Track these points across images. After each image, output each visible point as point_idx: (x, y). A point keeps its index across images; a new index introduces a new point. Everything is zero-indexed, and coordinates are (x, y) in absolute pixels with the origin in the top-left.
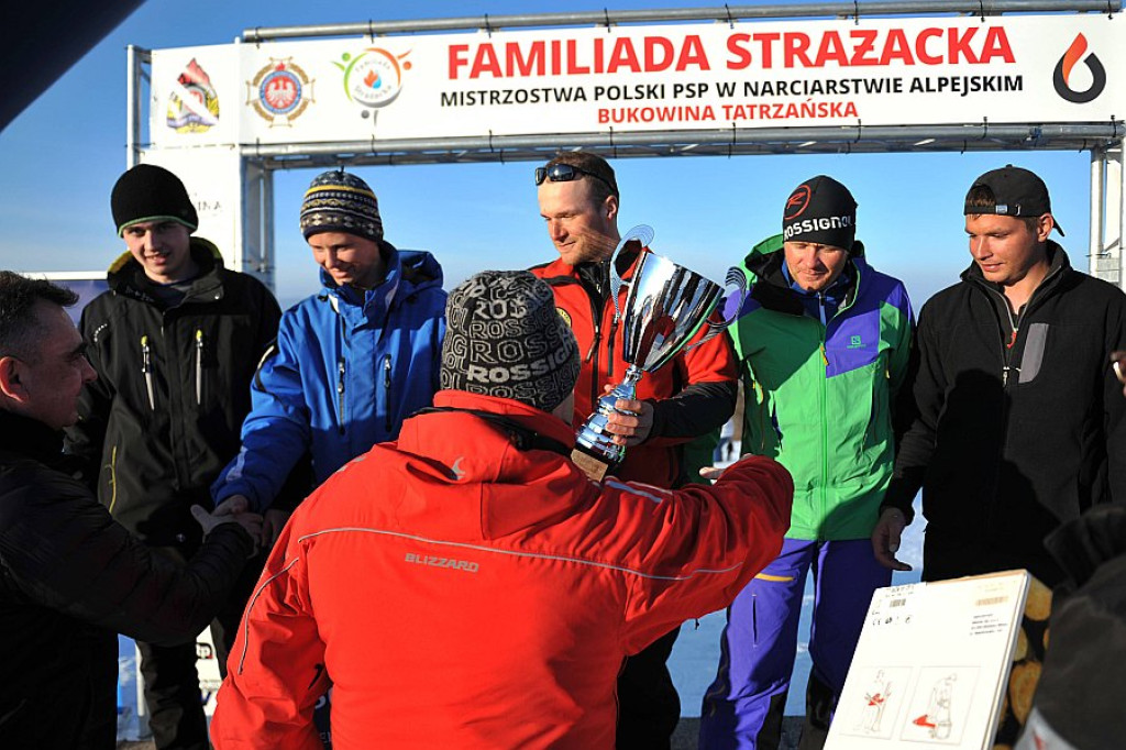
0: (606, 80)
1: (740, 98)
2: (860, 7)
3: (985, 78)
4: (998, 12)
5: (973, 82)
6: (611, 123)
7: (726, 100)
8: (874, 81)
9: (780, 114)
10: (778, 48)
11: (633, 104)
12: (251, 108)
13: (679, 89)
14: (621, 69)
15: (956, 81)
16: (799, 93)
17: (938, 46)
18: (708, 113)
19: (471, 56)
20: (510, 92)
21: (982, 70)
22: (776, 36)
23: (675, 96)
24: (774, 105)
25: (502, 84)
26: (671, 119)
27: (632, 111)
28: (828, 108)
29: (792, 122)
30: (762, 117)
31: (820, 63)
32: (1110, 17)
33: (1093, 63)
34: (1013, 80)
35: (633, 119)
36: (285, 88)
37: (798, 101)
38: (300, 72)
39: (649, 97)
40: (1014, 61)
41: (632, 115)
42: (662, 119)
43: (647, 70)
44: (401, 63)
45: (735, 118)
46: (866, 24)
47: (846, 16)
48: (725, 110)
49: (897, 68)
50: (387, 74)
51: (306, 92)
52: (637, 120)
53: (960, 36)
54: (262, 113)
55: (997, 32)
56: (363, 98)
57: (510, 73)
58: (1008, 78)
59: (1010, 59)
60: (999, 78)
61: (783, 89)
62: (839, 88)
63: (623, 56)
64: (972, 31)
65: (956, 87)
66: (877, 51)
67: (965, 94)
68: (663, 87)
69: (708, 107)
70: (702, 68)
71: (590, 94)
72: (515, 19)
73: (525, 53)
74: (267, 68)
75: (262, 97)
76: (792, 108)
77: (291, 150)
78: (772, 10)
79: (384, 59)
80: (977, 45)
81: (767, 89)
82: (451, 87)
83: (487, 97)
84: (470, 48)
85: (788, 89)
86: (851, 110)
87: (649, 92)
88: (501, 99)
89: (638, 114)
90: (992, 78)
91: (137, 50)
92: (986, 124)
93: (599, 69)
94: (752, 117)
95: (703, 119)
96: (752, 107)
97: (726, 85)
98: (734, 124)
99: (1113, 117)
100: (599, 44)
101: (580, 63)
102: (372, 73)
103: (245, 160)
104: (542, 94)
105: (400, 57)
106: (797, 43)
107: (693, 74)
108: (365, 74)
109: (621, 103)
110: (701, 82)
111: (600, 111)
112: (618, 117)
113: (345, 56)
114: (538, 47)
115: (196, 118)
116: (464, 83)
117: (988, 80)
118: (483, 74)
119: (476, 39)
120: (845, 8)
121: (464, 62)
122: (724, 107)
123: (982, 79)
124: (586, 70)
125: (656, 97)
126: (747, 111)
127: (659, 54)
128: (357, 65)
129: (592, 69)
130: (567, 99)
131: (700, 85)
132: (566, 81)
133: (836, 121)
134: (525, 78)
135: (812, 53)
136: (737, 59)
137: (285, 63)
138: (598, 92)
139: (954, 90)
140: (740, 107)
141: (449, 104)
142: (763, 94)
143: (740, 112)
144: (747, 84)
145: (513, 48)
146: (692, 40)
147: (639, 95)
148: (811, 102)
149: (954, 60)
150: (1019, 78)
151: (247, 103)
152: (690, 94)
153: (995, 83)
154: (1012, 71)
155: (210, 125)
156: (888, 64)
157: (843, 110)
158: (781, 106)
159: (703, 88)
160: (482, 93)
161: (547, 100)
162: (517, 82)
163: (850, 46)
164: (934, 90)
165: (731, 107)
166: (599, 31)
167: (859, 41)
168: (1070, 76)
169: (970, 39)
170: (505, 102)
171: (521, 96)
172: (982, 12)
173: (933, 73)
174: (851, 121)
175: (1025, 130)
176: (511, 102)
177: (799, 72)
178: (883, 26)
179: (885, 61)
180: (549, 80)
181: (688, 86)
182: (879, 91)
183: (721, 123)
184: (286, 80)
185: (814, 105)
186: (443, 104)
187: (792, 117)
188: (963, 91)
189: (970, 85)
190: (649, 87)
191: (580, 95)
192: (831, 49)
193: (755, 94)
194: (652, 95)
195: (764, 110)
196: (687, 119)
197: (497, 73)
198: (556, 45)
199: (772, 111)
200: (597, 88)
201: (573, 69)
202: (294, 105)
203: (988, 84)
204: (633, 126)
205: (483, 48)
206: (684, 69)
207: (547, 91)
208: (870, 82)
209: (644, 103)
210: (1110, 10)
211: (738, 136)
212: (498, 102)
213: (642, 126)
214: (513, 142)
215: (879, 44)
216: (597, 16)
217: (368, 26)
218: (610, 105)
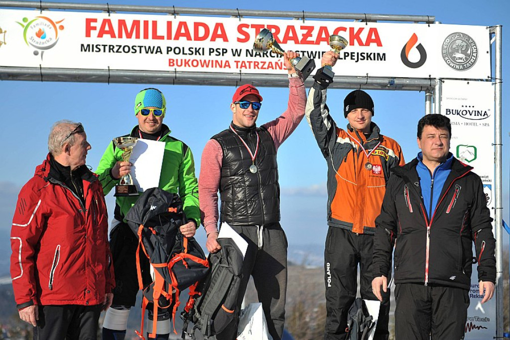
0: (173, 43)
1: (243, 58)
2: (305, 14)
3: (367, 54)
4: (375, 21)
5: (361, 55)
6: (175, 66)
7: (237, 58)
8: (312, 52)
9: (264, 67)
11: (187, 57)
13: (212, 50)
14: (181, 38)
15: (353, 54)
16: (274, 57)
18: (227, 64)
19: (98, 25)
20: (120, 46)
21: (366, 50)
22: (262, 26)
23: (210, 55)
24: (261, 62)
25: (116, 42)
26: (207, 66)
27: (187, 61)
29: (270, 71)
30: (255, 68)
31: (285, 41)
32: (429, 26)
33: (421, 48)
34: (381, 55)
35: (187, 65)
37: (274, 61)
39: (196, 54)
40: (382, 46)
41: (187, 63)
42: (203, 66)
43: (195, 40)
44: (58, 26)
45: (241, 68)
46: (308, 23)
47: (298, 18)
48: (236, 63)
49: (323, 46)
50: (50, 32)
52: (189, 66)
53: (355, 32)
55: (373, 31)
56: (34, 44)
57: (120, 36)
58: (378, 54)
59: (380, 44)
60: (374, 54)
61: (266, 54)
63: (183, 32)
64: (361, 30)
65: (353, 58)
66: (314, 38)
68: (203, 49)
69: (227, 61)
70: (224, 41)
71: (164, 50)
72: (124, 7)
73: (129, 26)
76: (270, 66)
78: (261, 12)
79: (48, 23)
80: (364, 36)
82: (86, 41)
83: (107, 48)
84: (98, 21)
85: (268, 54)
87: (196, 52)
88: (115, 49)
89: (190, 63)
90: (371, 54)
92: (367, 77)
93: (169, 37)
94: (250, 68)
95: (225, 67)
96: (250, 62)
97: (236, 50)
98: (240, 71)
99: (430, 76)
100: (169, 24)
101: (159, 34)
102: (40, 30)
104: (138, 49)
105: (57, 23)
107: (219, 43)
108: (36, 30)
109: (181, 56)
111: (170, 60)
112: (179, 63)
113: (25, 20)
114: (136, 23)
116: (94, 39)
117: (369, 55)
118: (105, 36)
119: (101, 16)
120: (298, 14)
121: (95, 28)
122: (235, 61)
123: (366, 54)
124: (162, 38)
125: (200, 54)
126: (247, 64)
127: (202, 32)
128: (32, 25)
129: (166, 37)
130: (152, 53)
131: (223, 49)
132: (151, 42)
134: (129, 39)
135: (281, 36)
136: (243, 37)
138: (169, 50)
139: (352, 59)
140: (243, 62)
141: (85, 51)
142: (255, 56)
143: (243, 65)
144: (247, 50)
145: (122, 23)
146: (219, 25)
147: (191, 53)
148: (280, 61)
149: (352, 44)
150: (384, 54)
152: (218, 54)
153: (372, 56)
154: (380, 50)
156: (319, 44)
158: (264, 63)
159: (225, 51)
160: (105, 46)
161: (140, 52)
162: (124, 41)
163: (300, 33)
164: (342, 59)
165: (239, 62)
166: (170, 18)
167: (305, 32)
168: (409, 55)
169: (360, 34)
170: (117, 51)
171: (127, 49)
172: (366, 20)
175: (386, 81)
176: (121, 52)
178: (317, 24)
179: (318, 42)
180: (142, 42)
181: (217, 49)
183: (234, 69)
185: (281, 63)
186: (82, 51)
187: (270, 69)
188: (356, 60)
189: (360, 57)
190: (196, 48)
191: (159, 50)
192: (291, 35)
193: (252, 56)
194: (197, 53)
195: (256, 65)
196: (216, 67)
197: (113, 36)
198: (146, 23)
200: (168, 48)
201: (155, 37)
203: (369, 56)
204: (187, 69)
205: (105, 21)
206: (214, 40)
207: (141, 47)
208: (310, 54)
209: (193, 57)
210: (429, 22)
211: (242, 77)
212: (114, 52)
213: (192, 69)
214: (122, 73)
215: (315, 33)
216: (169, 9)
217: (39, 4)
218: (175, 57)
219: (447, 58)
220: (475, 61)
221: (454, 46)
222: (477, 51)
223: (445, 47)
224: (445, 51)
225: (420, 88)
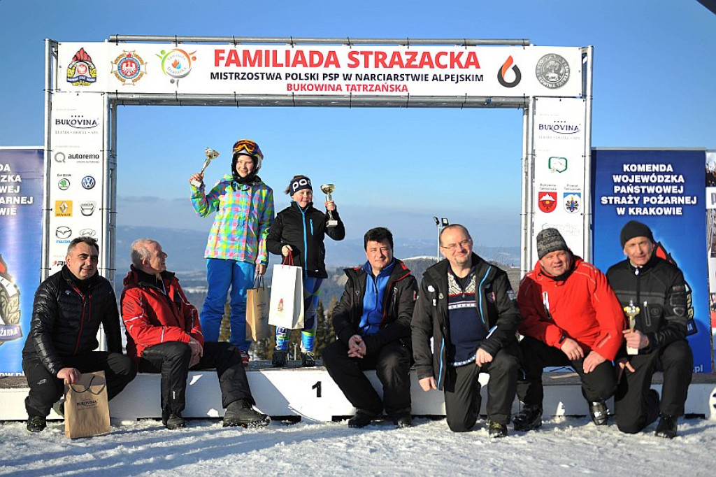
0: (291, 70)
1: (353, 81)
2: (410, 41)
4: (474, 45)
5: (461, 77)
6: (293, 91)
7: (348, 82)
8: (415, 75)
9: (372, 89)
10: (372, 58)
11: (303, 82)
12: (113, 75)
13: (325, 76)
14: (298, 65)
15: (453, 76)
16: (381, 80)
17: (445, 60)
18: (339, 88)
19: (226, 55)
20: (245, 74)
21: (465, 72)
22: (371, 53)
23: (324, 79)
24: (370, 85)
25: (241, 70)
26: (321, 90)
27: (303, 85)
28: (394, 87)
29: (378, 93)
30: (364, 90)
31: (391, 66)
32: (524, 48)
33: (516, 69)
34: (479, 76)
35: (303, 89)
36: (131, 66)
37: (381, 83)
38: (139, 58)
39: (311, 79)
40: (480, 68)
41: (303, 87)
42: (317, 90)
43: (310, 66)
44: (191, 57)
45: (351, 90)
46: (412, 49)
47: (404, 45)
48: (347, 87)
49: (426, 70)
51: (142, 68)
52: (305, 90)
53: (456, 56)
54: (119, 78)
55: (472, 54)
56: (171, 73)
57: (245, 65)
58: (477, 76)
59: (478, 67)
60: (473, 75)
61: (374, 78)
62: (399, 78)
63: (299, 59)
64: (461, 54)
66: (417, 62)
67: (457, 82)
68: (318, 74)
69: (339, 85)
70: (336, 67)
71: (283, 76)
72: (248, 39)
73: (252, 55)
74: (122, 55)
75: (119, 69)
76: (378, 88)
77: (135, 96)
78: (369, 41)
79: (183, 55)
80: (463, 60)
81: (366, 77)
82: (215, 70)
83: (233, 76)
84: (226, 51)
85: (376, 78)
86: (405, 88)
87: (311, 77)
88: (241, 76)
89: (306, 87)
90: (470, 75)
91: (50, 41)
92: (466, 97)
93: (288, 65)
94: (359, 90)
95: (337, 90)
96: (359, 86)
97: (347, 75)
98: (351, 94)
99: (524, 94)
100: (288, 53)
101: (278, 62)
102: (176, 61)
103: (110, 101)
104: (260, 76)
105: (190, 54)
106: (381, 56)
107: (332, 69)
108: (172, 61)
109: (298, 81)
110: (336, 73)
111: (288, 85)
112: (296, 88)
113: (162, 52)
114: (258, 53)
115: (84, 78)
116: (222, 68)
117: (468, 76)
118: (231, 65)
119: (228, 48)
120: (403, 41)
121: (223, 58)
122: (346, 85)
123: (465, 76)
124: (281, 65)
125: (314, 79)
126: (357, 87)
127: (316, 59)
128: (169, 56)
129: (284, 65)
130: (272, 79)
131: (335, 75)
132: (272, 70)
133: (398, 93)
134: (252, 67)
135: (387, 62)
136: (353, 63)
137: (132, 53)
138: (287, 76)
139: (452, 80)
140: (353, 85)
141: (215, 78)
142: (364, 80)
144: (357, 75)
145: (246, 53)
146: (332, 53)
147: (306, 78)
148: (387, 84)
149: (452, 67)
150: (482, 76)
151: (111, 72)
152: (331, 78)
153: (471, 78)
154: (479, 72)
155: (91, 82)
156: (422, 67)
157: (401, 88)
158: (372, 86)
159: (337, 76)
160: (231, 74)
162: (248, 69)
163: (405, 58)
164: (443, 80)
165: (350, 85)
166: (288, 47)
167: (409, 57)
168: (505, 75)
169: (459, 57)
171: (250, 76)
172: (465, 45)
173: (443, 72)
174: (405, 93)
175: (484, 100)
176: (245, 79)
177: (381, 70)
178: (420, 50)
179: (421, 66)
180: (263, 69)
181: (330, 75)
182: (417, 80)
183: (345, 92)
184: (132, 62)
185: (388, 86)
186: (212, 78)
187: (378, 91)
189: (460, 79)
190: (311, 74)
191: (279, 77)
192: (396, 60)
193: (361, 79)
195: (365, 87)
196: (329, 90)
197: (239, 65)
199: (369, 88)
200: (286, 74)
201: (275, 65)
202: (136, 74)
203: (467, 78)
204: (304, 93)
205: (231, 52)
206: (328, 66)
207: (262, 74)
208: (414, 76)
209: (309, 82)
210: (524, 45)
211: (352, 99)
212: (239, 79)
213: (307, 93)
214: (246, 98)
215: (418, 58)
216: (287, 40)
217: (174, 38)
218: (292, 82)
219: (540, 78)
220: (567, 80)
221: (548, 67)
222: (569, 70)
223: (539, 68)
224: (538, 71)
225: (519, 106)
